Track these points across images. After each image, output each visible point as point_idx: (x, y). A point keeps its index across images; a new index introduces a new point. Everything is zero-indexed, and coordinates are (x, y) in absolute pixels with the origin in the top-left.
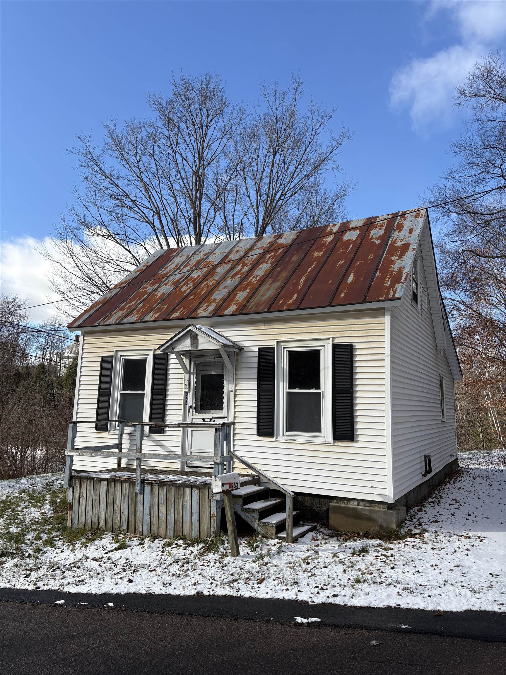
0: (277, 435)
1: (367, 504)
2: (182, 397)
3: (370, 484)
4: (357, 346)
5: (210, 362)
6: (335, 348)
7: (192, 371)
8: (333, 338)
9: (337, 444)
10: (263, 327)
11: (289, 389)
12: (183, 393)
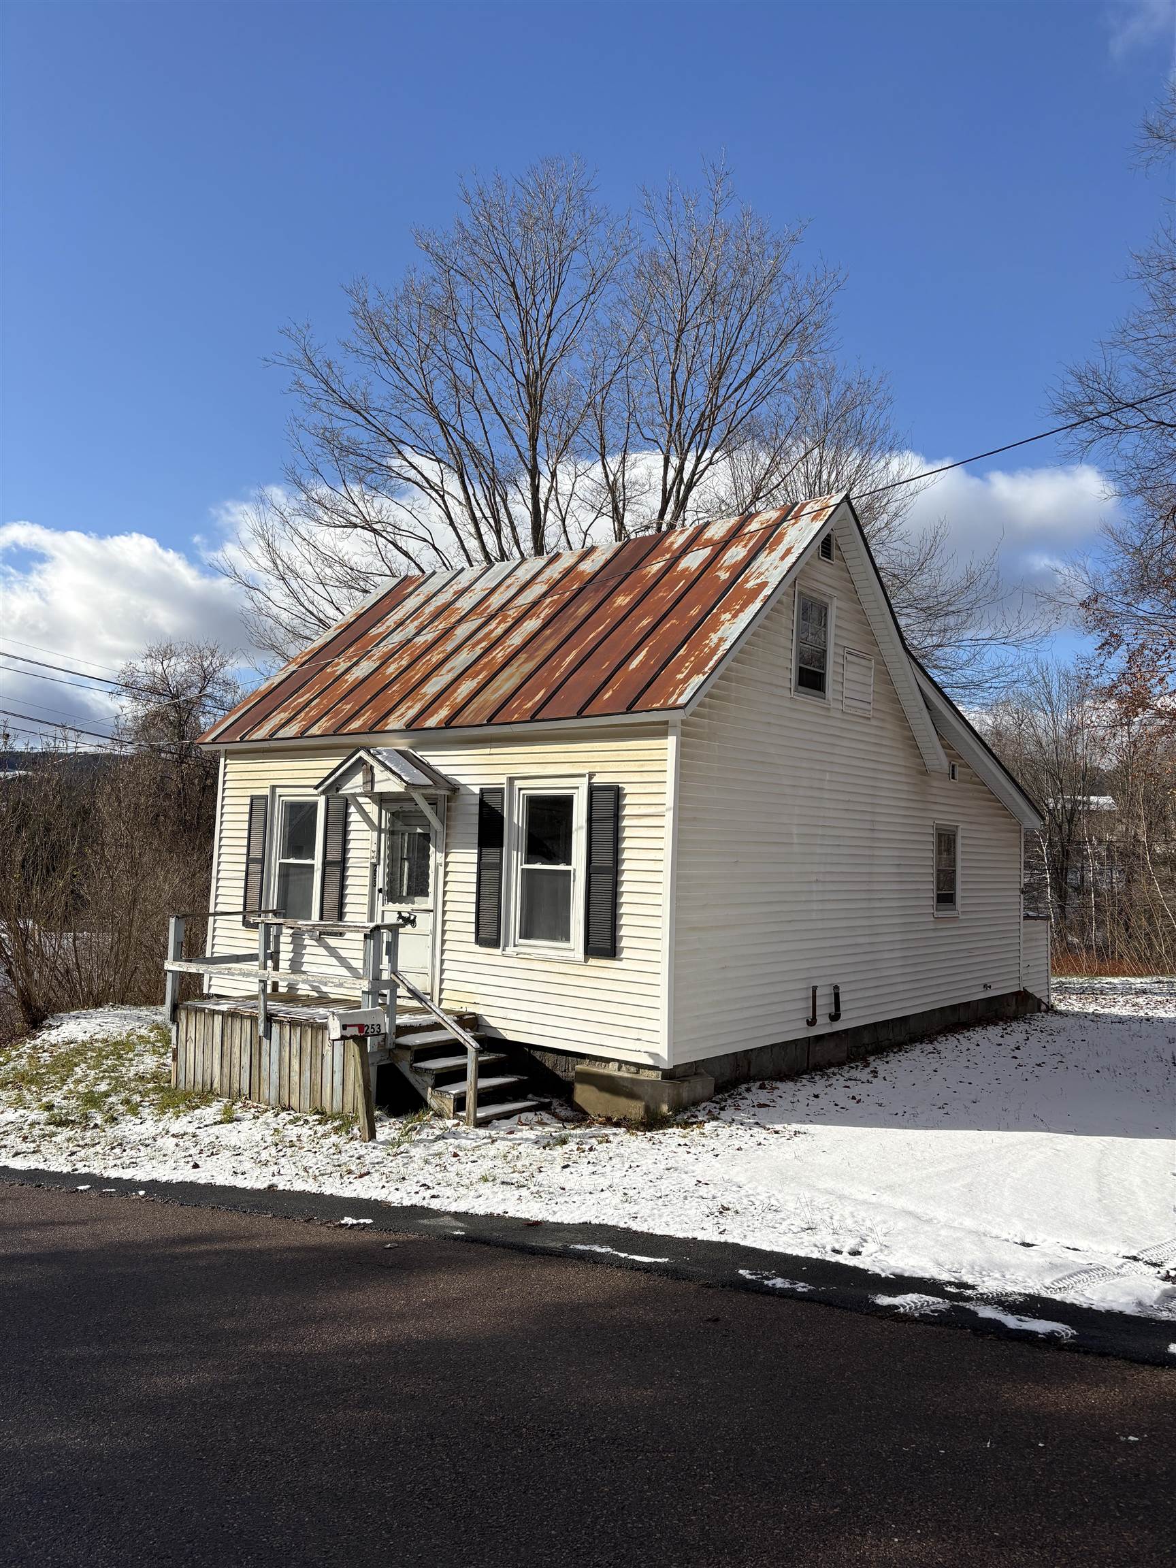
0: (506, 945)
1: (633, 1069)
2: (367, 872)
3: (634, 1034)
4: (627, 789)
5: (410, 811)
6: (592, 790)
7: (383, 827)
8: (591, 775)
9: (592, 962)
10: (487, 751)
11: (527, 862)
12: (368, 865)
